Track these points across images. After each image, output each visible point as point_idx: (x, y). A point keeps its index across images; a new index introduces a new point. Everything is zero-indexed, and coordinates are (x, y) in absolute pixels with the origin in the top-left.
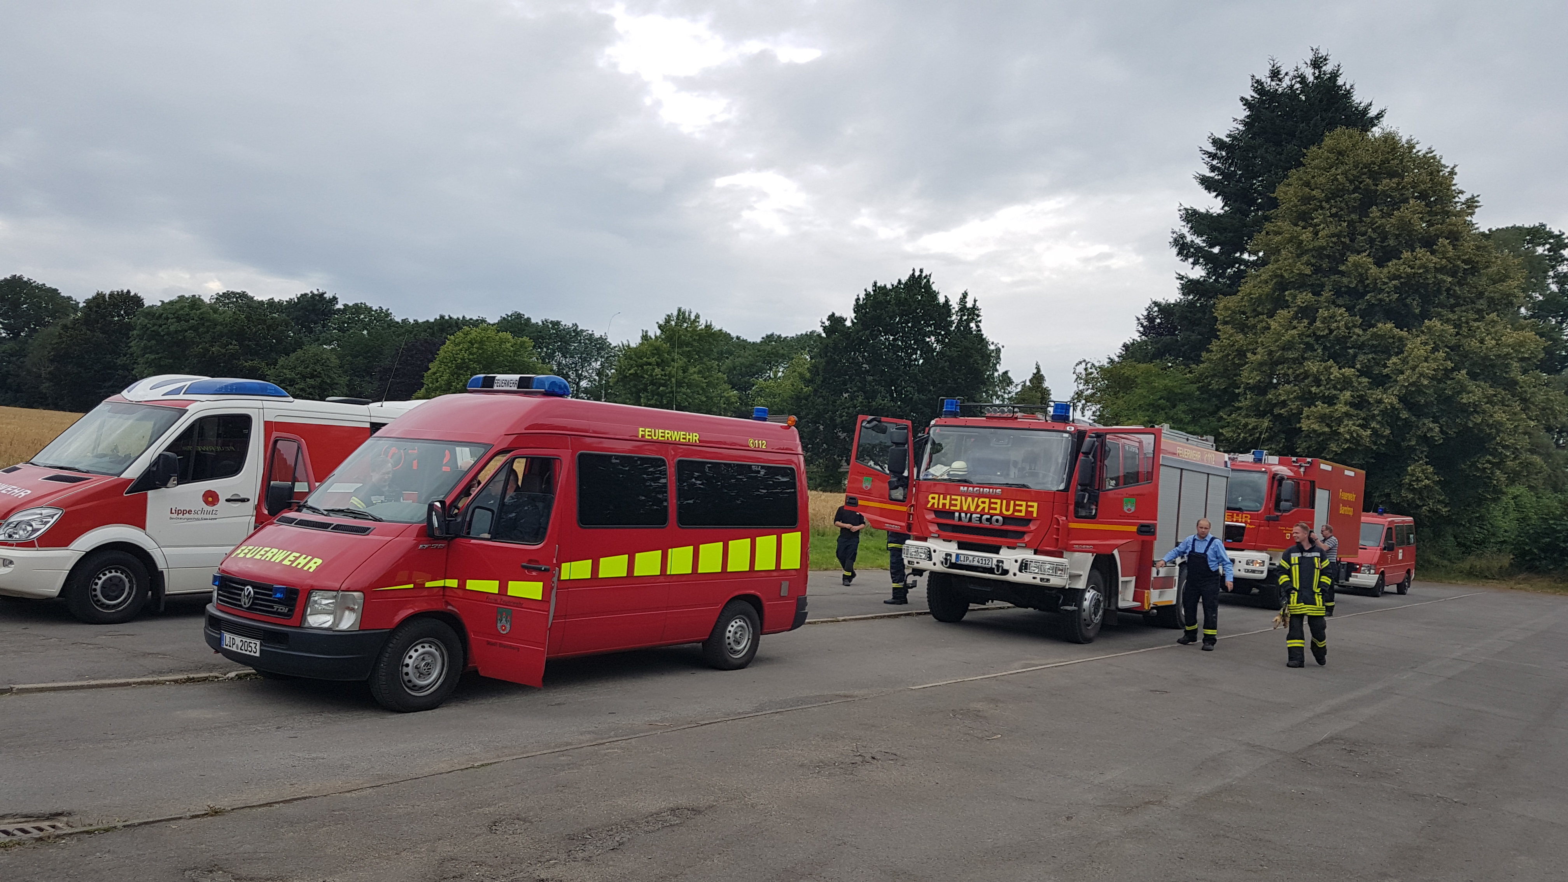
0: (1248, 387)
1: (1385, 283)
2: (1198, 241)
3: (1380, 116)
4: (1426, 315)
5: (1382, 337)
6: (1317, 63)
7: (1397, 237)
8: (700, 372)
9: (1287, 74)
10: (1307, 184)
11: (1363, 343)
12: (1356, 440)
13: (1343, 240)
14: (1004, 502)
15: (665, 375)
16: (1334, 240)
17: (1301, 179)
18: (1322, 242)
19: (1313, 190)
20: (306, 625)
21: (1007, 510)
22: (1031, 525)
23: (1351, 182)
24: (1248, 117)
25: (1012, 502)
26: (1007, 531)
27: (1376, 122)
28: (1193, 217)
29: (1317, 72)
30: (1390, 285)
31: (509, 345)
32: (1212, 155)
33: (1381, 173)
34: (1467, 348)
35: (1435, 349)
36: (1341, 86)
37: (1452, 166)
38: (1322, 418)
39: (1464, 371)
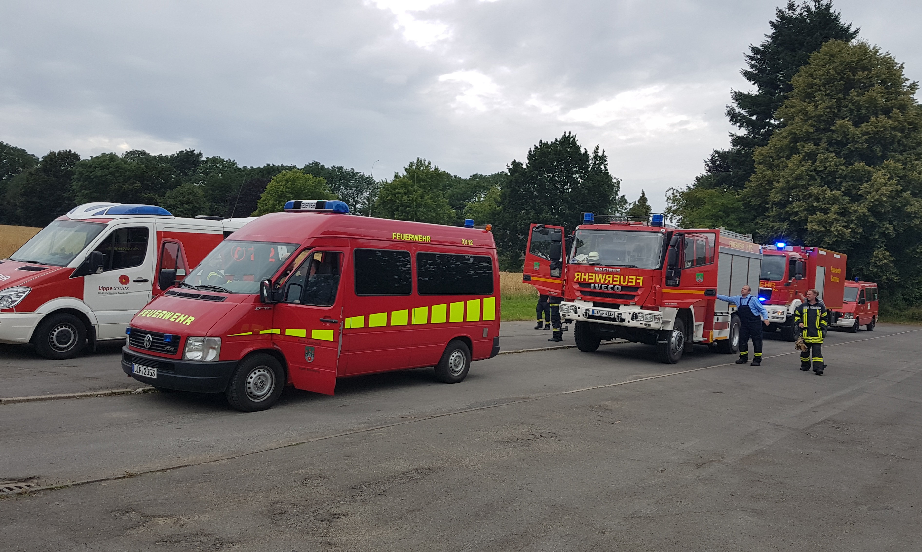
0: (774, 203)
1: (859, 137)
2: (743, 112)
3: (856, 32)
4: (884, 157)
5: (858, 171)
7: (867, 108)
8: (431, 198)
9: (798, 6)
10: (811, 75)
11: (846, 175)
12: (841, 236)
13: (833, 110)
14: (622, 276)
15: (410, 200)
16: (827, 110)
17: (807, 72)
18: (820, 112)
19: (815, 79)
20: (185, 358)
21: (624, 282)
22: (638, 291)
23: (839, 74)
24: (774, 33)
25: (627, 277)
26: (624, 295)
27: (854, 36)
28: (739, 97)
29: (817, 4)
30: (863, 138)
31: (311, 182)
32: (752, 58)
33: (857, 68)
34: (910, 178)
35: (891, 178)
36: (832, 14)
37: (901, 63)
38: (820, 222)
39: (908, 192)
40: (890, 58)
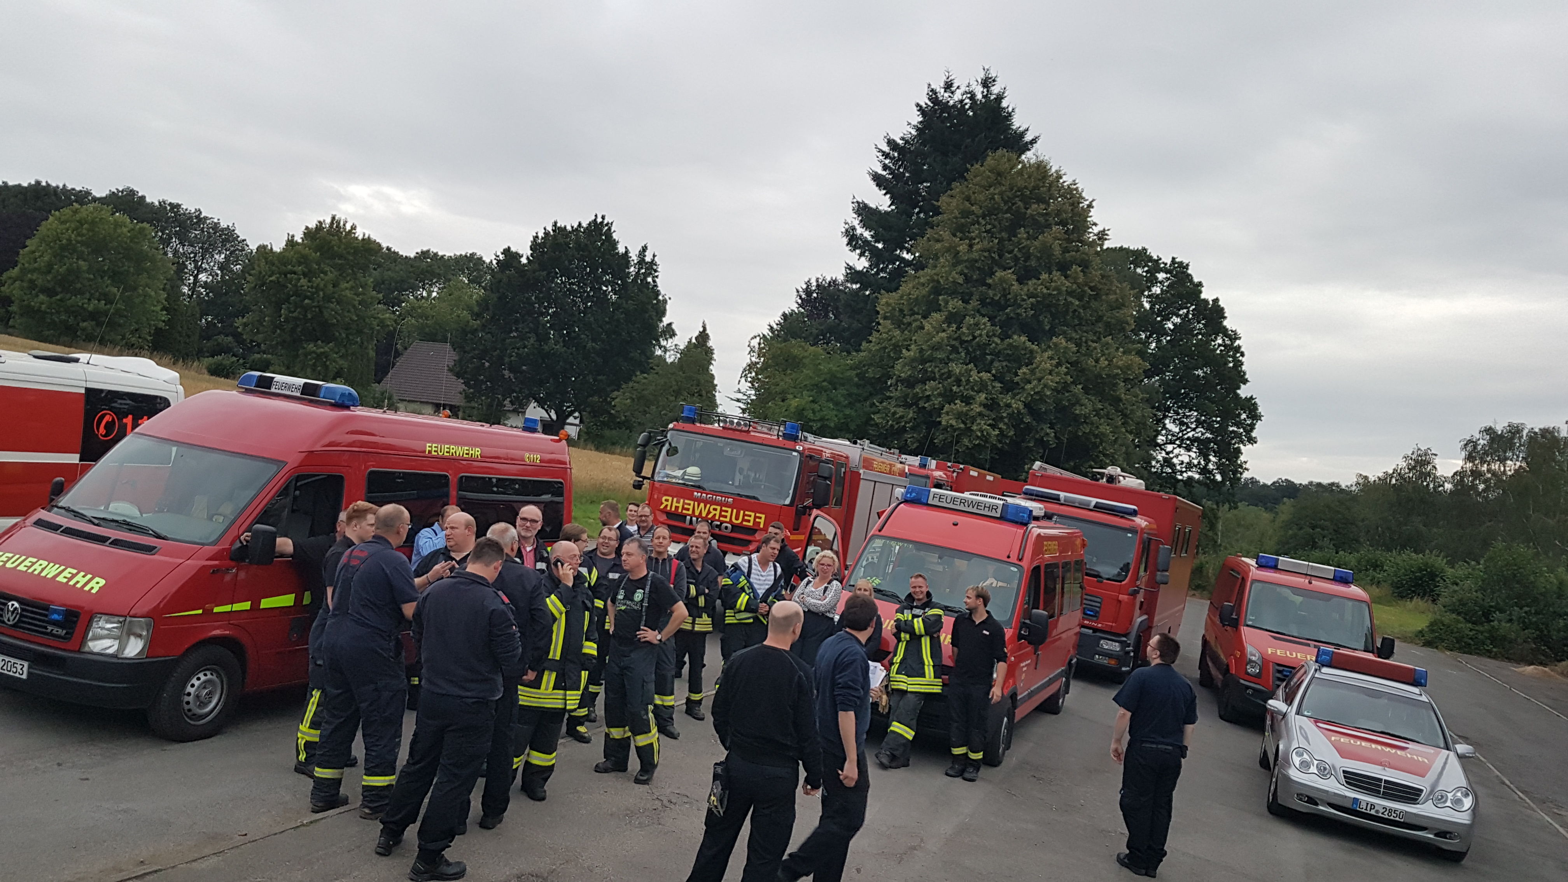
0: (899, 380)
1: (1024, 300)
2: (867, 234)
3: (1034, 141)
4: (1052, 333)
5: (1016, 347)
6: (987, 83)
7: (1039, 259)
9: (958, 87)
10: (968, 199)
11: (999, 352)
12: (985, 438)
13: (993, 255)
14: (735, 511)
16: (986, 254)
17: (963, 193)
18: (975, 255)
19: (972, 205)
20: (86, 649)
21: (737, 519)
23: (1006, 203)
24: (921, 122)
25: (742, 512)
26: (734, 538)
27: (1030, 146)
28: (863, 211)
29: (985, 90)
30: (1028, 302)
32: (886, 155)
33: (1031, 198)
34: (1084, 366)
35: (1059, 364)
36: (1004, 108)
37: (1090, 200)
38: (959, 416)
39: (1080, 387)
40: (1076, 189)
